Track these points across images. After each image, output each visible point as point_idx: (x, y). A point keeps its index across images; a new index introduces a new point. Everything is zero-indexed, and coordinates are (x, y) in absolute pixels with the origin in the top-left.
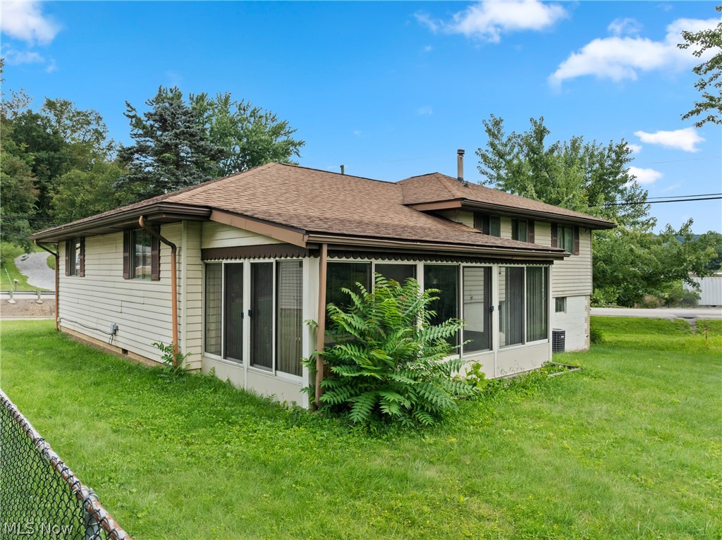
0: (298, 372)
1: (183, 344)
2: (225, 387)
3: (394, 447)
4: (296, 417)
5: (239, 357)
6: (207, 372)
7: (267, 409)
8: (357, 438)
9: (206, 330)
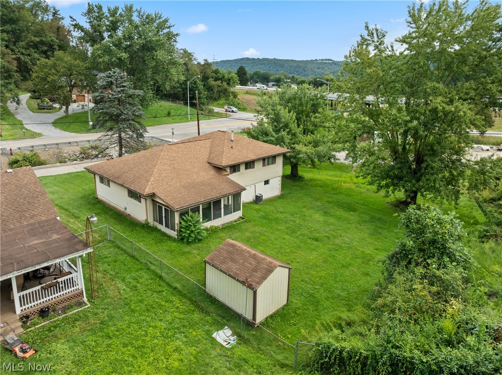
0: (175, 231)
1: (149, 220)
2: (159, 230)
3: (190, 246)
4: (174, 240)
5: (162, 224)
6: (155, 226)
7: (169, 237)
8: (185, 245)
9: (154, 217)
